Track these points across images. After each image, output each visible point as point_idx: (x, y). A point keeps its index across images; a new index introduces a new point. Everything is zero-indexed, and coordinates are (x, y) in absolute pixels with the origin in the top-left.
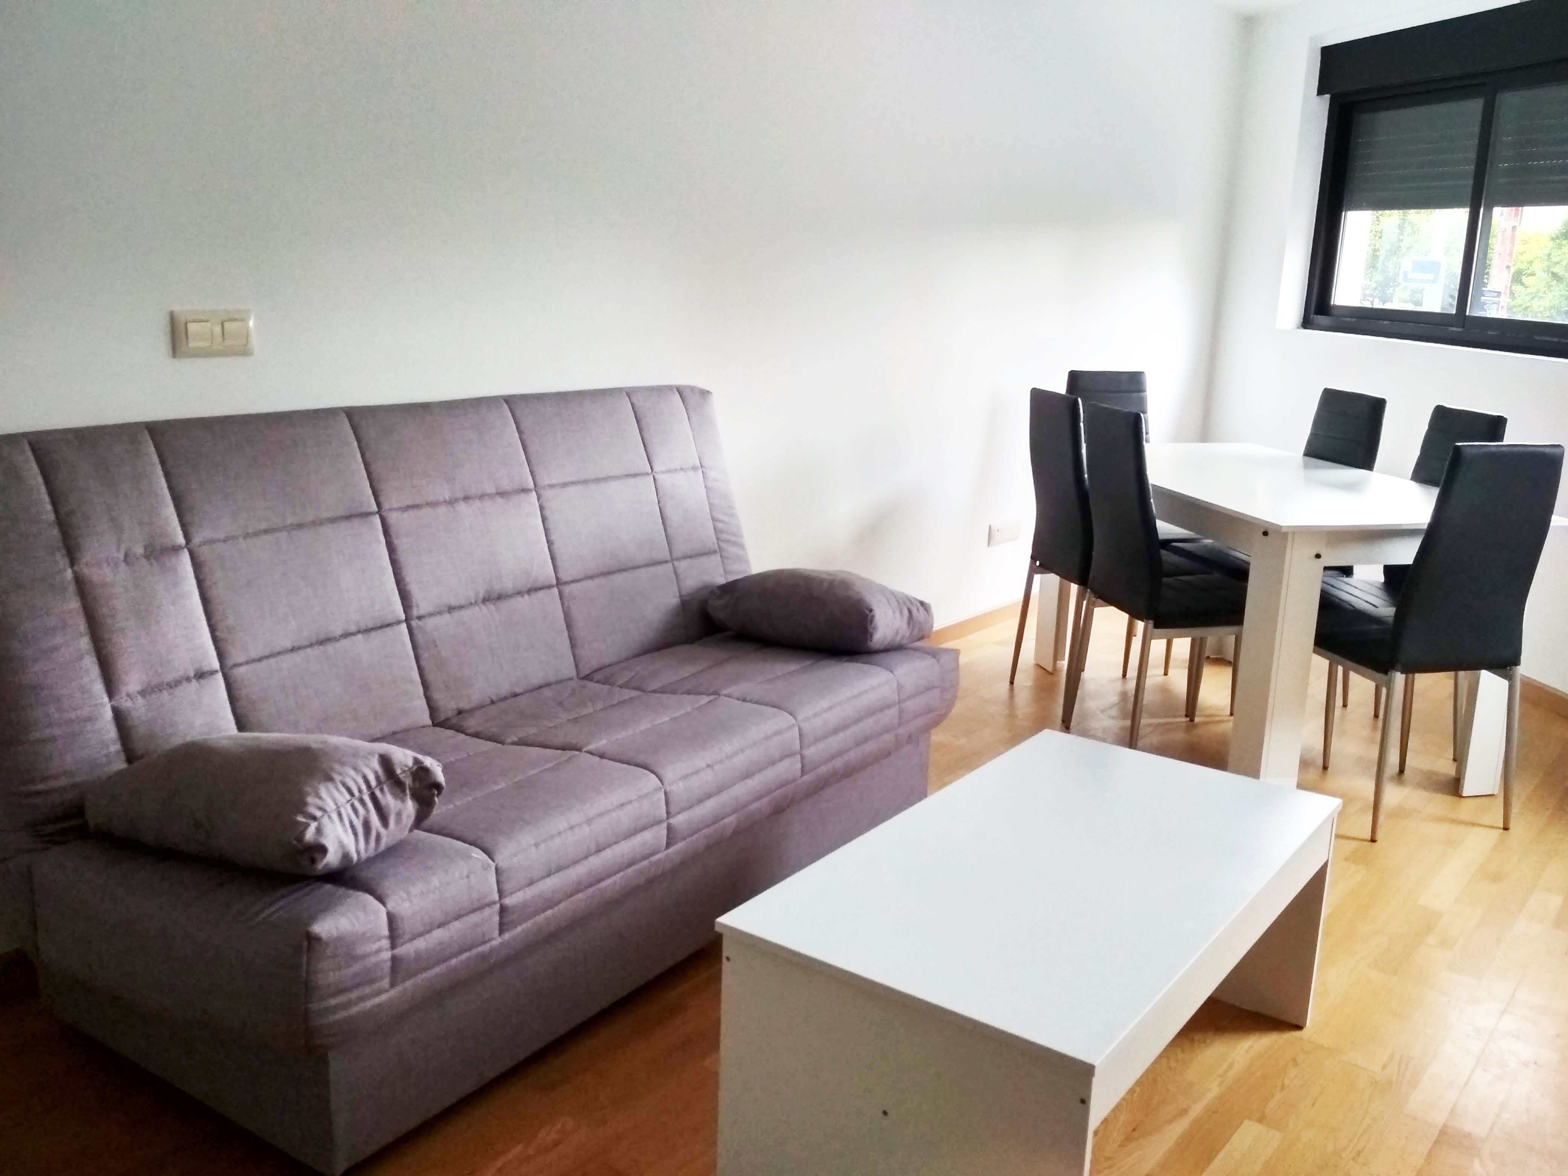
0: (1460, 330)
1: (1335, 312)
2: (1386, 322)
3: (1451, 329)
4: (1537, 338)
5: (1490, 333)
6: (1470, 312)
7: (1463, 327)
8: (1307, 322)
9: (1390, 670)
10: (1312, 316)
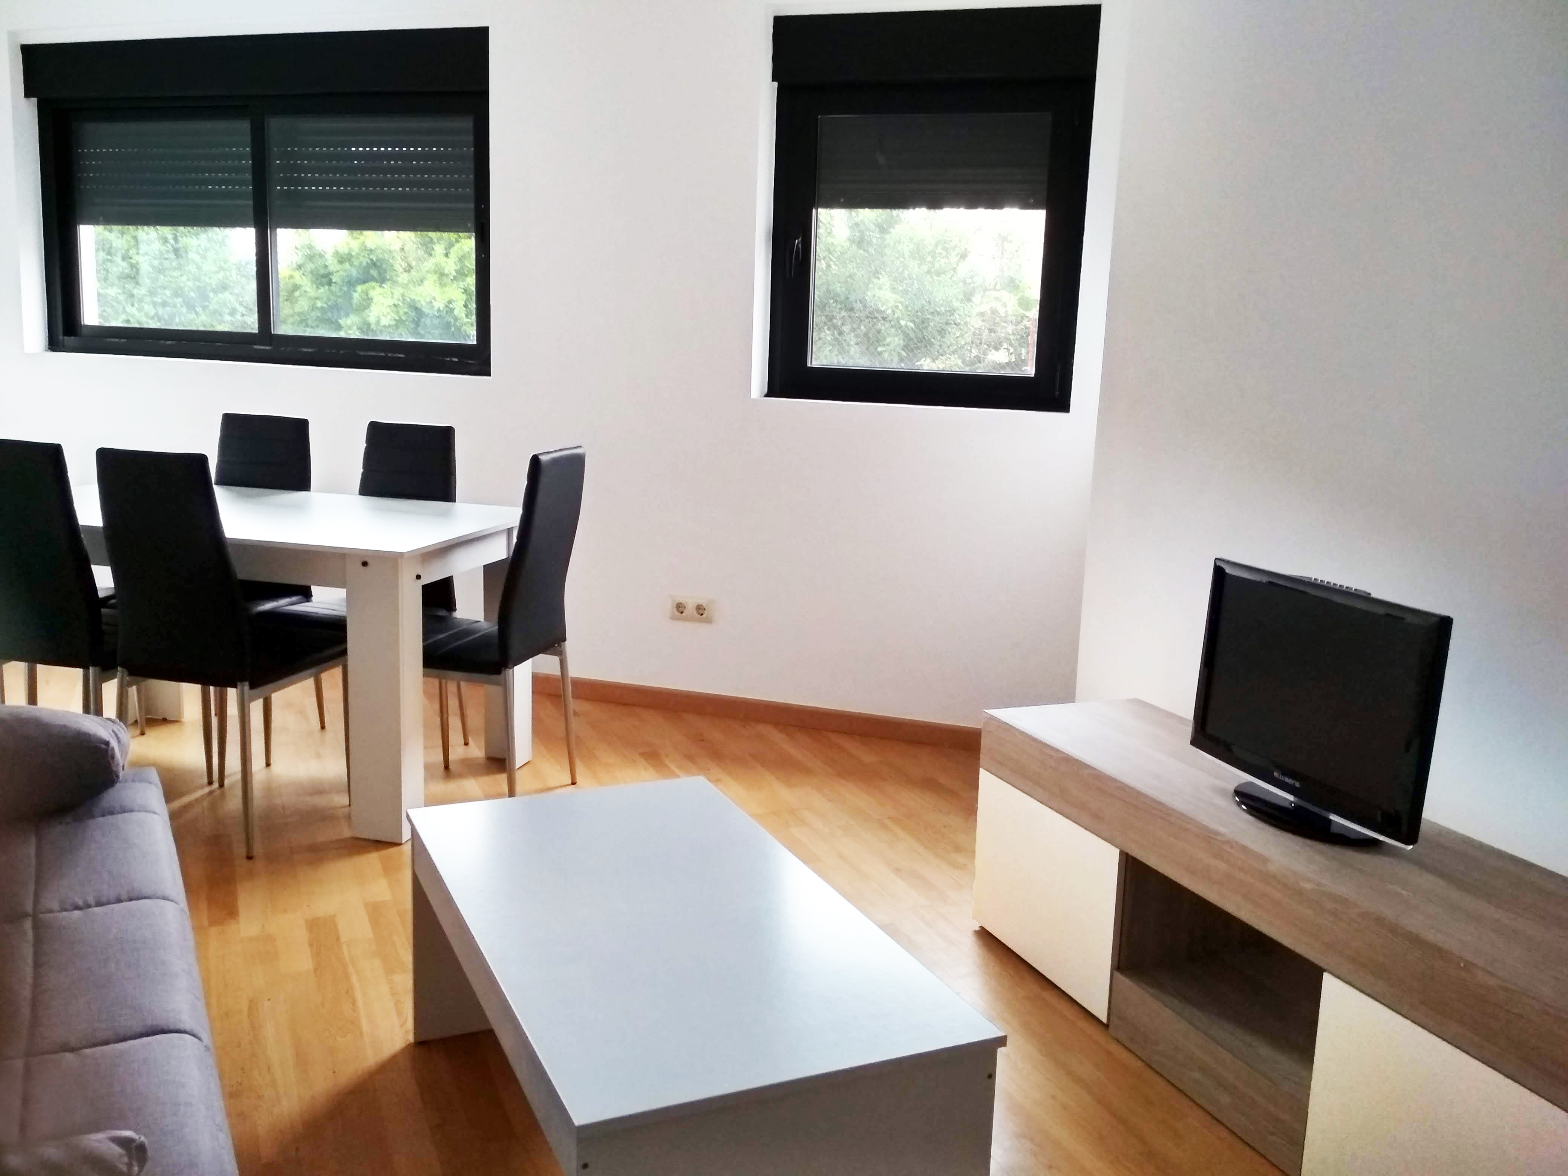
0: (268, 348)
1: (83, 331)
3: (255, 347)
4: (361, 353)
5: (305, 350)
6: (274, 331)
7: (271, 345)
8: (54, 345)
9: (503, 668)
10: (61, 337)
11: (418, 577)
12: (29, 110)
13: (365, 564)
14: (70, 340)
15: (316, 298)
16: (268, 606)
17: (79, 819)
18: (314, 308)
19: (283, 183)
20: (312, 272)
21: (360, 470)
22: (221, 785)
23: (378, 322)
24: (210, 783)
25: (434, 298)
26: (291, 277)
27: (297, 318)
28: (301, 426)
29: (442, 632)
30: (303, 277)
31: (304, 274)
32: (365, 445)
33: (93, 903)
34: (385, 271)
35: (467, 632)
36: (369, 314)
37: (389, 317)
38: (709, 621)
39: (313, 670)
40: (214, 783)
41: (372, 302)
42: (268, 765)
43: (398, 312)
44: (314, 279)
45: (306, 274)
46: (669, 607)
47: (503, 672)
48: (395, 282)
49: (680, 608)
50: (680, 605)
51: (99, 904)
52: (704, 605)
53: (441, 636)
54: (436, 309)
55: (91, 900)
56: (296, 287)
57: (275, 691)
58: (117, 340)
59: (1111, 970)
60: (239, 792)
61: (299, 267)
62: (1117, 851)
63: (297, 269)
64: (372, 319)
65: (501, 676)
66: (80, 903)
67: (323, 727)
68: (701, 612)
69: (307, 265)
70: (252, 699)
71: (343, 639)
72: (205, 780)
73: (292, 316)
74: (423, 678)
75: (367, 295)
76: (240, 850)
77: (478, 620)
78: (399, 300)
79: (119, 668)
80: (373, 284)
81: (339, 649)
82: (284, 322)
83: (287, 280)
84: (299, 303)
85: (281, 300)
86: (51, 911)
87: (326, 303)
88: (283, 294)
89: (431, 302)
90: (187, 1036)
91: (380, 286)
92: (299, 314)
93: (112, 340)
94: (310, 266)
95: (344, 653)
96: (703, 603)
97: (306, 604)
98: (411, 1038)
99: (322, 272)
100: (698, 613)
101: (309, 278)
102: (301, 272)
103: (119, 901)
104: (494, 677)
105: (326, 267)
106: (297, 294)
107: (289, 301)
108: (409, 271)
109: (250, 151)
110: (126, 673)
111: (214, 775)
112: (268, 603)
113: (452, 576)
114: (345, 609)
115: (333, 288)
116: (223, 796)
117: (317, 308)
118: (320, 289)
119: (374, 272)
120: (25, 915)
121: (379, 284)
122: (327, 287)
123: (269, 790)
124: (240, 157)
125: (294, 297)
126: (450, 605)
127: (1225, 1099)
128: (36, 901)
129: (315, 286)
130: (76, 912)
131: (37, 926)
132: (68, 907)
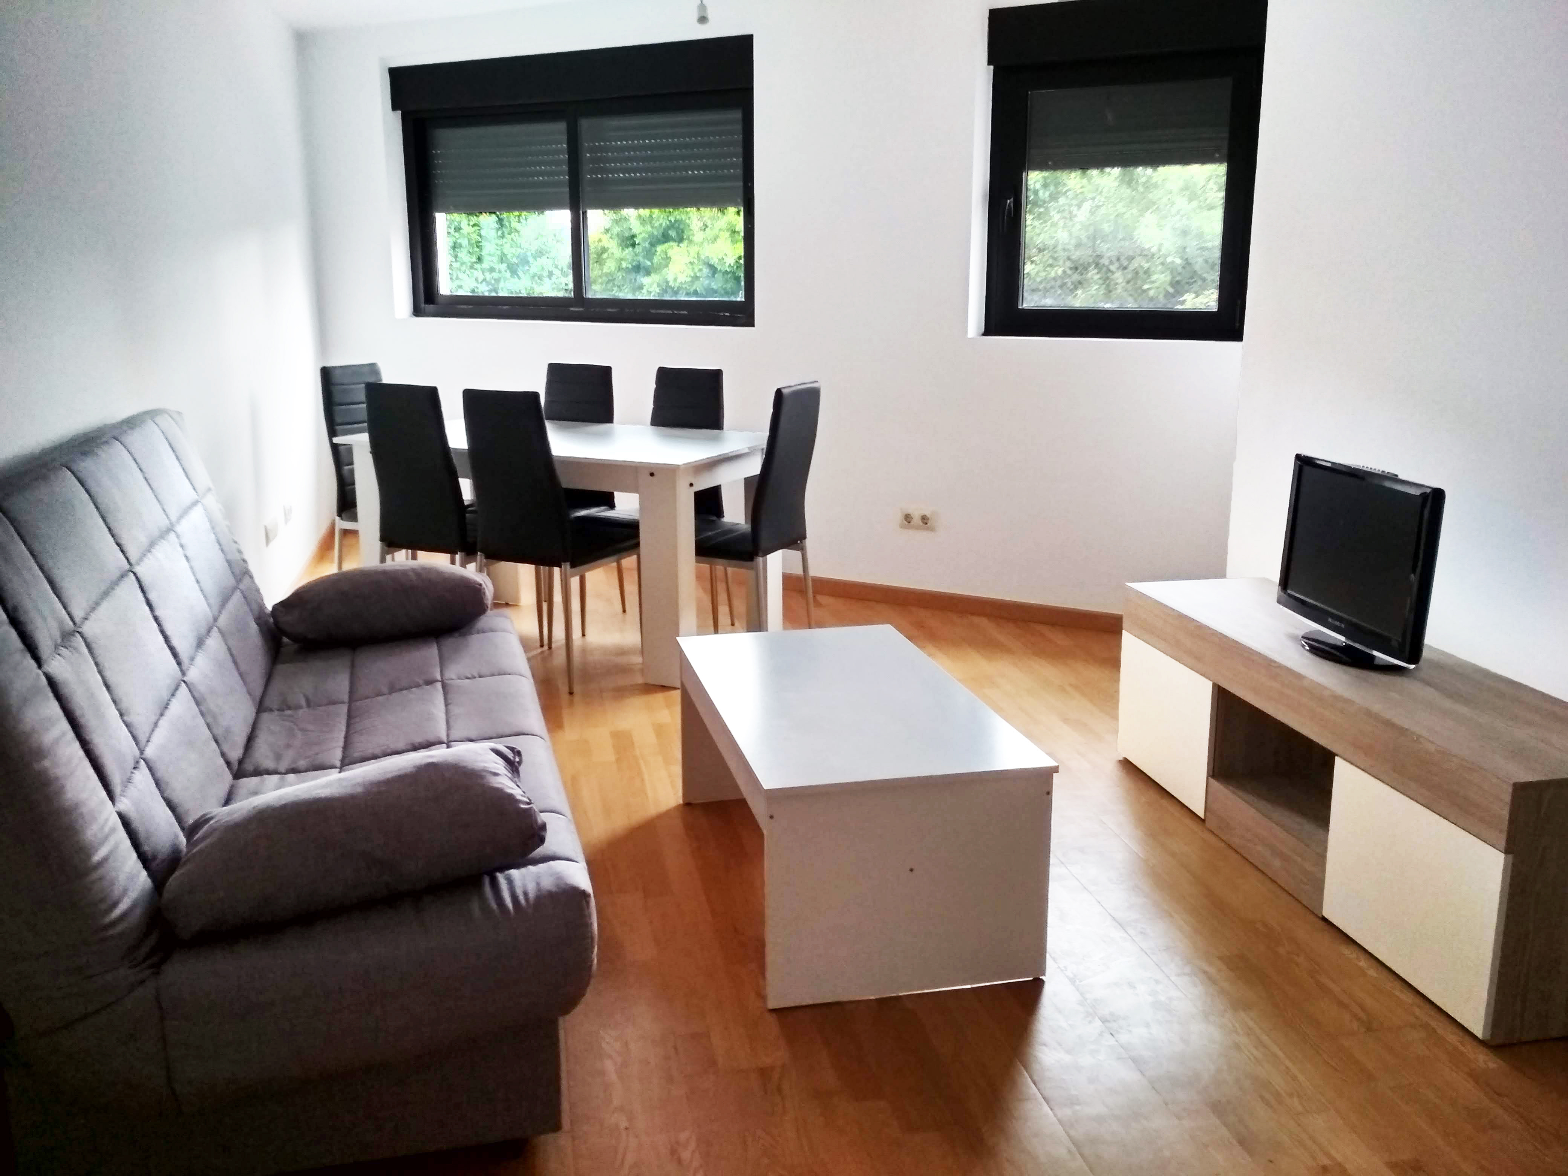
0: (581, 309)
1: (440, 300)
2: (505, 307)
3: (572, 309)
4: (653, 311)
5: (610, 310)
6: (586, 295)
7: (583, 307)
8: (417, 311)
9: (755, 557)
10: (423, 305)
11: (691, 485)
12: (395, 119)
13: (652, 474)
14: (430, 308)
15: (622, 260)
16: (583, 513)
17: (464, 635)
18: (620, 269)
19: (592, 172)
20: (618, 235)
21: (651, 406)
22: (550, 648)
23: (675, 280)
24: (542, 646)
25: (726, 255)
26: (600, 241)
27: (604, 278)
28: (605, 373)
29: (711, 530)
30: (610, 240)
31: (611, 238)
32: (655, 386)
33: (476, 675)
34: (683, 232)
35: (730, 531)
36: (668, 272)
37: (685, 274)
38: (932, 529)
39: (615, 558)
40: (545, 646)
41: (670, 260)
42: (584, 635)
43: (693, 269)
44: (619, 241)
45: (613, 237)
46: (899, 517)
47: (755, 559)
48: (691, 241)
49: (908, 518)
50: (909, 516)
51: (480, 676)
52: (928, 516)
53: (710, 533)
54: (727, 265)
55: (476, 674)
56: (604, 250)
57: (589, 570)
58: (465, 307)
59: (1207, 777)
60: (563, 653)
61: (607, 231)
62: (1211, 683)
63: (605, 233)
64: (670, 278)
65: (754, 563)
66: (469, 676)
67: (624, 611)
68: (925, 521)
69: (614, 229)
70: (572, 576)
71: (637, 535)
72: (538, 644)
73: (600, 277)
74: (697, 562)
75: (667, 255)
76: (564, 689)
77: (738, 523)
78: (694, 258)
79: (479, 553)
80: (671, 243)
81: (633, 542)
82: (595, 282)
83: (597, 243)
84: (606, 264)
85: (591, 262)
86: (452, 679)
87: (630, 263)
88: (593, 256)
89: (723, 259)
90: (537, 737)
91: (678, 246)
92: (607, 275)
93: (462, 307)
94: (616, 230)
95: (637, 545)
96: (927, 513)
97: (611, 511)
98: (681, 802)
99: (627, 234)
100: (923, 523)
101: (616, 240)
102: (609, 235)
103: (493, 675)
104: (749, 563)
105: (630, 229)
106: (605, 256)
107: (598, 263)
108: (705, 230)
109: (566, 148)
110: (483, 557)
111: (544, 639)
112: (582, 511)
113: (720, 485)
114: (638, 515)
115: (638, 249)
116: (551, 654)
117: (623, 268)
118: (625, 250)
119: (672, 233)
120: (438, 681)
121: (677, 244)
122: (631, 249)
123: (584, 651)
124: (558, 152)
125: (603, 259)
126: (719, 513)
127: (1277, 863)
128: (442, 675)
129: (621, 248)
130: (467, 680)
131: (444, 686)
132: (462, 677)
